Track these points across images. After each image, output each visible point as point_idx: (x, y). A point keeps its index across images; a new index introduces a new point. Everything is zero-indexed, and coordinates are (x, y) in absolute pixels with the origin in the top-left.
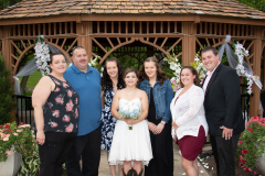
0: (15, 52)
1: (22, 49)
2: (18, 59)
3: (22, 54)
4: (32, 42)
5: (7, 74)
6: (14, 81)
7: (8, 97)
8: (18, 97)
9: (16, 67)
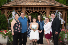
0: (8, 14)
1: (10, 13)
2: (9, 15)
3: (9, 14)
4: (12, 11)
5: (6, 19)
6: (7, 20)
7: (6, 24)
8: (9, 24)
9: (8, 17)
